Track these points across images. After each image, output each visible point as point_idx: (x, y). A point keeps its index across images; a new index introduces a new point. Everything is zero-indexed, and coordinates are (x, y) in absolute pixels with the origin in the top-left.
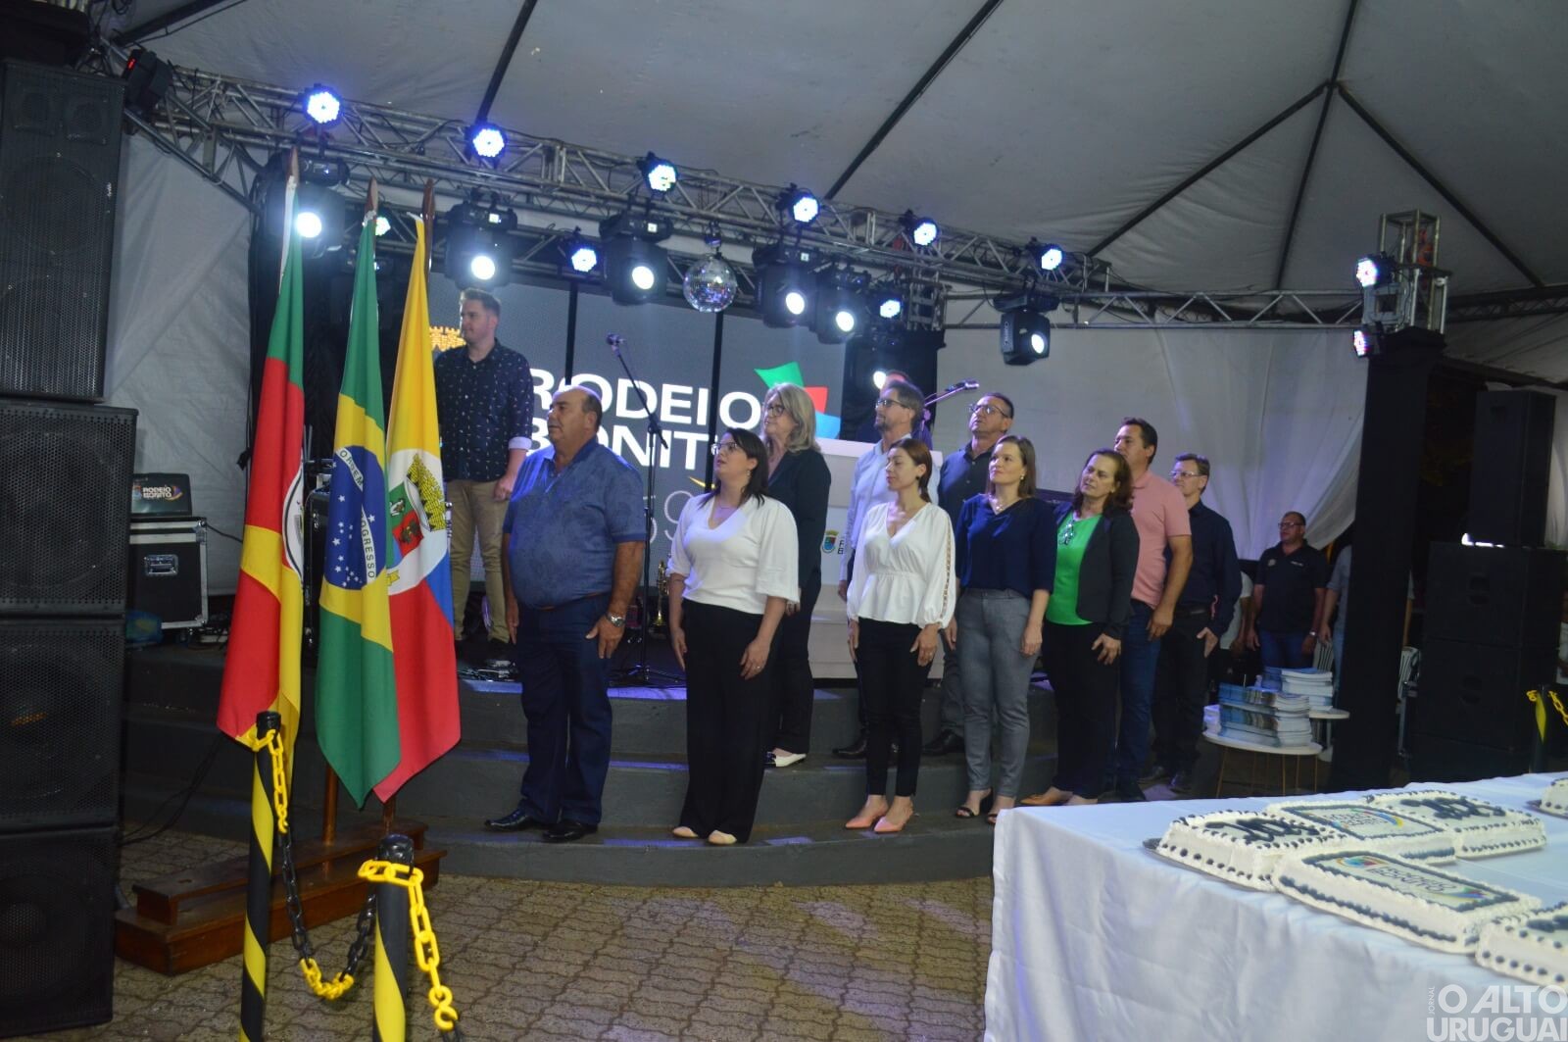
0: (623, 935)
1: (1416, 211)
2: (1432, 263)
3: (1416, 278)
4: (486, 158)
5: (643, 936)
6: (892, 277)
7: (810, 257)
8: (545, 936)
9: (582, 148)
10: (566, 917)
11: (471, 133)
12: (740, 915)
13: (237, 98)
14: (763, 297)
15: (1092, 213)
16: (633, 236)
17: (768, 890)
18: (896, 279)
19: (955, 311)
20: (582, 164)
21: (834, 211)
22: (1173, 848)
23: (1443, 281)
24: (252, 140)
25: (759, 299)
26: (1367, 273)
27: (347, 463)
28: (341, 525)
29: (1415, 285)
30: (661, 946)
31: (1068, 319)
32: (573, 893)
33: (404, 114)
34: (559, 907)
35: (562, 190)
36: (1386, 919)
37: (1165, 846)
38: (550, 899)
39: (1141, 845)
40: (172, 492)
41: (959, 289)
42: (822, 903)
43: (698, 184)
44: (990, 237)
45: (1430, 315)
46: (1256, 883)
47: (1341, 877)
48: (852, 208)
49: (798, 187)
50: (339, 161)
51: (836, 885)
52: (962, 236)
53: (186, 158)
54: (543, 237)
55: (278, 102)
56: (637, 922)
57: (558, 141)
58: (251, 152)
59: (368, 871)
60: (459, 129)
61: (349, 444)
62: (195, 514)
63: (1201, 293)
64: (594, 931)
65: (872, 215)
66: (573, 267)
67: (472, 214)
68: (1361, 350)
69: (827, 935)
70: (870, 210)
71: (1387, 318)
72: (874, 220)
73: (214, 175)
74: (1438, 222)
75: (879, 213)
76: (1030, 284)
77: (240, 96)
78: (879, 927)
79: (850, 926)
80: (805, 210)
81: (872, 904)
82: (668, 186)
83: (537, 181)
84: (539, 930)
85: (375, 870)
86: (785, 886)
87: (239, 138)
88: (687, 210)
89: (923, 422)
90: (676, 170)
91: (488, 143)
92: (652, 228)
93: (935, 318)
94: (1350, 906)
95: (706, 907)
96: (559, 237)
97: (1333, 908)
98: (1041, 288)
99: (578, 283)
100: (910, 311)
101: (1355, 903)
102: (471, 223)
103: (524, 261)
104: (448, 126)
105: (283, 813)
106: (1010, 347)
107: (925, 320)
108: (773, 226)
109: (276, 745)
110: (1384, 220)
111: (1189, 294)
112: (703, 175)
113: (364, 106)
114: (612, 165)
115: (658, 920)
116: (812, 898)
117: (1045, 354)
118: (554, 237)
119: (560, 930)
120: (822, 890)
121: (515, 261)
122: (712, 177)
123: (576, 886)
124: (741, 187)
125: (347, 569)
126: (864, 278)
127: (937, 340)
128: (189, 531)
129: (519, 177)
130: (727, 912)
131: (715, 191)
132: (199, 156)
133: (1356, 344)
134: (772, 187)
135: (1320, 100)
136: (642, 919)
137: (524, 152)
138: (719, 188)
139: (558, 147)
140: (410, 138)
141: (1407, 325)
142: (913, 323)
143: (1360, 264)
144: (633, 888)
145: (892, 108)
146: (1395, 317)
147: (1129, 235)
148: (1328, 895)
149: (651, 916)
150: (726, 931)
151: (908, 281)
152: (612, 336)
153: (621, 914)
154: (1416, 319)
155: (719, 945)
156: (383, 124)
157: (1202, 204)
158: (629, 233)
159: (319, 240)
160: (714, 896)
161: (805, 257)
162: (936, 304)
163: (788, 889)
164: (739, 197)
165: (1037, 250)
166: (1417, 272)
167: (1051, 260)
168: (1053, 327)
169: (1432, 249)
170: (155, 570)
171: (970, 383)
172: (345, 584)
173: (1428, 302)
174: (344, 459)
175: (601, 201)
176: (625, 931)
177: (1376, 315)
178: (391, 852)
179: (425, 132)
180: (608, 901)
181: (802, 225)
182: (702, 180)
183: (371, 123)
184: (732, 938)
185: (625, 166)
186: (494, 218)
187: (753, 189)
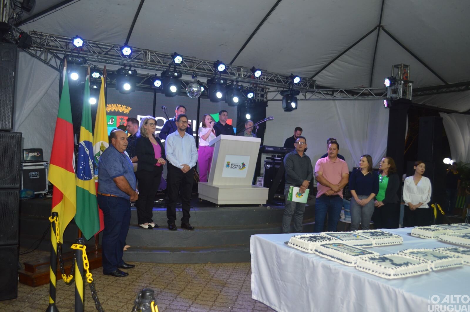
0: (162, 276)
1: (402, 64)
2: (407, 79)
3: (402, 84)
4: (126, 55)
5: (167, 276)
6: (252, 86)
7: (223, 82)
8: (140, 277)
9: (155, 52)
10: (147, 272)
11: (122, 48)
12: (196, 271)
13: (54, 40)
14: (210, 93)
15: (311, 65)
16: (170, 77)
17: (206, 264)
18: (253, 86)
19: (270, 96)
20: (155, 56)
21: (231, 68)
22: (291, 243)
23: (411, 84)
24: (59, 52)
25: (209, 94)
26: (387, 83)
27: (84, 145)
28: (82, 163)
29: (402, 86)
30: (172, 279)
31: (303, 97)
32: (150, 266)
33: (102, 43)
34: (145, 269)
35: (149, 64)
36: (337, 259)
37: (290, 243)
38: (143, 267)
39: (284, 243)
40: (37, 154)
41: (272, 89)
42: (221, 267)
43: (190, 61)
44: (278, 74)
45: (407, 94)
46: (309, 251)
47: (328, 248)
48: (236, 66)
49: (220, 61)
50: (83, 57)
51: (226, 263)
52: (270, 74)
53: (39, 58)
54: (146, 77)
55: (66, 41)
56: (167, 273)
57: (148, 50)
58: (59, 55)
59: (73, 247)
60: (119, 47)
61: (84, 140)
62: (44, 160)
63: (341, 89)
64: (154, 275)
65: (242, 69)
66: (154, 85)
67: (123, 71)
68: (386, 106)
69: (220, 276)
70: (242, 67)
71: (394, 96)
72: (243, 70)
73: (47, 63)
74: (409, 67)
75: (245, 68)
76: (291, 87)
77: (54, 39)
78: (236, 273)
79: (228, 273)
80: (221, 68)
81: (236, 268)
82: (180, 62)
83: (142, 61)
84: (138, 275)
85: (75, 246)
86: (211, 263)
87: (54, 51)
88: (187, 69)
89: (257, 129)
90: (182, 57)
91: (127, 51)
92: (176, 74)
93: (265, 97)
94: (330, 256)
95: (187, 269)
96: (150, 77)
97: (326, 257)
98: (294, 88)
99: (156, 90)
100: (257, 96)
101: (331, 255)
102: (123, 74)
103: (140, 84)
104: (116, 46)
105: (58, 238)
106: (285, 106)
107: (262, 98)
108: (213, 73)
109: (57, 221)
110: (393, 67)
111: (338, 89)
112: (191, 58)
113: (90, 41)
114: (164, 56)
115: (173, 272)
116: (218, 266)
117: (296, 108)
118: (149, 77)
119: (144, 275)
120: (222, 264)
121: (137, 84)
122: (194, 59)
123: (150, 264)
124: (203, 62)
125: (84, 175)
126: (241, 87)
127: (265, 104)
128: (42, 165)
129: (136, 60)
130: (193, 270)
131: (195, 63)
132: (43, 57)
133: (385, 103)
134: (212, 61)
135: (377, 31)
136: (168, 272)
137: (138, 53)
138: (196, 62)
139: (148, 52)
140: (104, 50)
141: (400, 97)
142: (258, 100)
143: (385, 80)
144: (167, 264)
145: (248, 36)
146: (396, 95)
147: (323, 71)
148: (325, 253)
149: (171, 271)
150: (192, 275)
151: (256, 87)
152: (163, 106)
153: (162, 271)
154: (402, 96)
155: (189, 278)
156: (96, 46)
157: (344, 62)
158: (169, 76)
159: (78, 81)
160: (190, 266)
161: (222, 81)
162: (265, 93)
163: (212, 264)
164: (203, 64)
165: (293, 77)
166: (402, 82)
167: (297, 80)
168: (299, 100)
169: (407, 75)
170: (33, 177)
171: (271, 117)
172: (83, 179)
173: (407, 91)
174: (83, 144)
175: (161, 67)
176: (162, 275)
177: (391, 95)
178: (79, 242)
179: (109, 48)
180: (159, 268)
181: (221, 72)
182: (191, 60)
183: (93, 46)
184: (193, 276)
185: (168, 56)
186: (130, 72)
187: (206, 62)
